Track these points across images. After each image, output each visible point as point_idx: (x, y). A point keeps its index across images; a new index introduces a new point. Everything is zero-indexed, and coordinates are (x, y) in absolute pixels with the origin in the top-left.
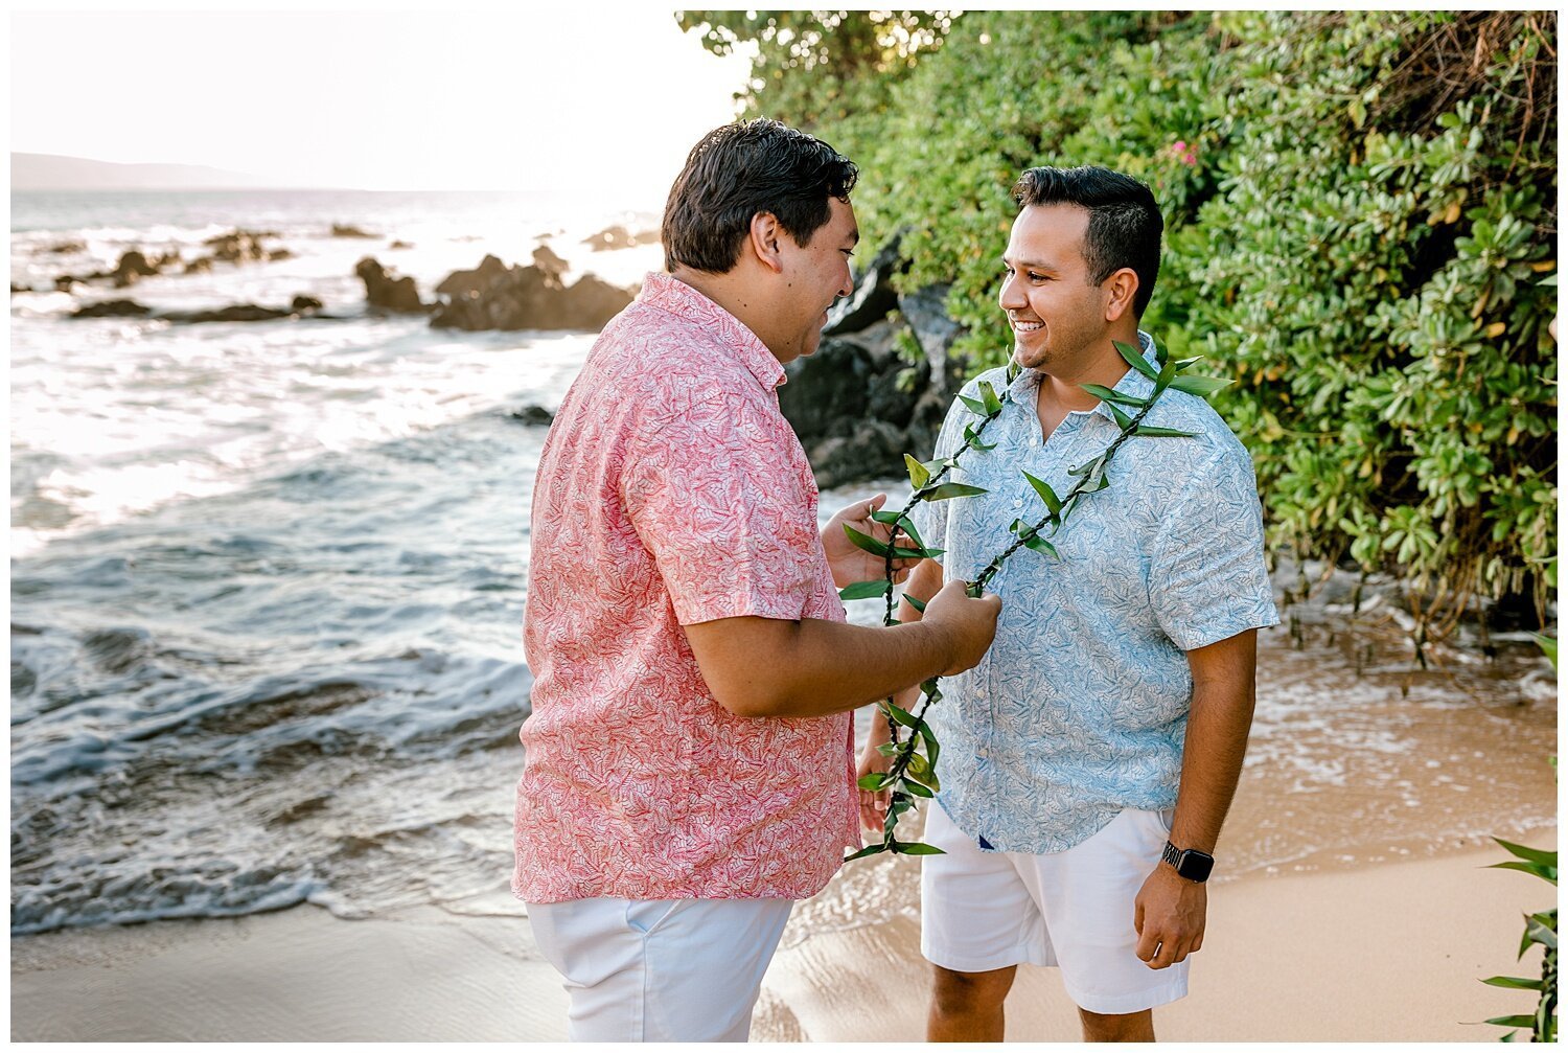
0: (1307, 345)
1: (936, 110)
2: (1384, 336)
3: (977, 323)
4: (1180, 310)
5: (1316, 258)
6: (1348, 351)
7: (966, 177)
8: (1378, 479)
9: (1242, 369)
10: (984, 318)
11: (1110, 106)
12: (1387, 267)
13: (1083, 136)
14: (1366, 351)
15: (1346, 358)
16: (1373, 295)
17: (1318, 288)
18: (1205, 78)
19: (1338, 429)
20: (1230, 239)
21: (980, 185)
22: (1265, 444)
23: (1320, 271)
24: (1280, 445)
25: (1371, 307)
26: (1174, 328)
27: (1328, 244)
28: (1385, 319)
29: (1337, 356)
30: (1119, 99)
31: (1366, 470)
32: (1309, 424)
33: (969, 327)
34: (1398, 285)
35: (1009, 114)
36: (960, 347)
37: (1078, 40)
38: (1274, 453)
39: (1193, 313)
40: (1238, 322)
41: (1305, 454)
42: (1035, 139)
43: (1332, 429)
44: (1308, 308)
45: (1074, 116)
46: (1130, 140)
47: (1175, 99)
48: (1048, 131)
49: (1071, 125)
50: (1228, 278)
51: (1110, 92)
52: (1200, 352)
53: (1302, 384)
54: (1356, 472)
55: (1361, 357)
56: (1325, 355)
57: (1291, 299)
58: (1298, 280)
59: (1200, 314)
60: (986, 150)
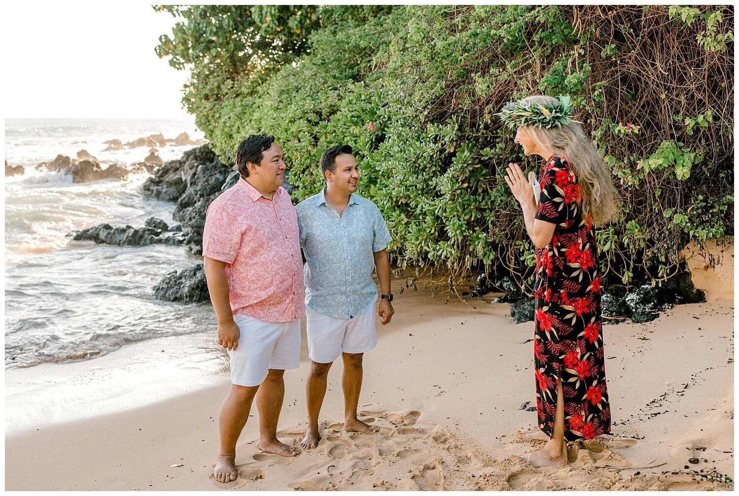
0: (413, 191)
1: (279, 99)
2: (435, 188)
3: (301, 185)
4: (375, 180)
5: (414, 163)
6: (426, 193)
7: (294, 128)
8: (437, 234)
9: (394, 200)
10: (304, 184)
11: (347, 105)
12: (435, 166)
13: (338, 115)
14: (431, 193)
15: (426, 195)
16: (432, 175)
17: (414, 173)
18: (380, 97)
19: (425, 218)
20: (389, 155)
21: (299, 132)
22: (402, 224)
23: (416, 167)
24: (407, 224)
25: (430, 179)
26: (372, 186)
27: (418, 158)
28: (435, 182)
29: (422, 194)
30: (350, 102)
31: (433, 231)
32: (416, 218)
33: (298, 187)
34: (439, 171)
35: (309, 105)
36: (295, 194)
37: (334, 77)
38: (405, 227)
39: (379, 181)
40: (391, 184)
41: (414, 226)
42: (319, 114)
43: (423, 218)
44: (412, 179)
45: (334, 106)
46: (355, 117)
47: (370, 103)
48: (324, 112)
49: (333, 111)
50: (388, 169)
51: (347, 100)
52: (381, 195)
53: (413, 204)
54: (430, 232)
55: (430, 195)
56: (419, 194)
57: (407, 176)
58: (409, 170)
59: (381, 181)
60: (301, 118)
